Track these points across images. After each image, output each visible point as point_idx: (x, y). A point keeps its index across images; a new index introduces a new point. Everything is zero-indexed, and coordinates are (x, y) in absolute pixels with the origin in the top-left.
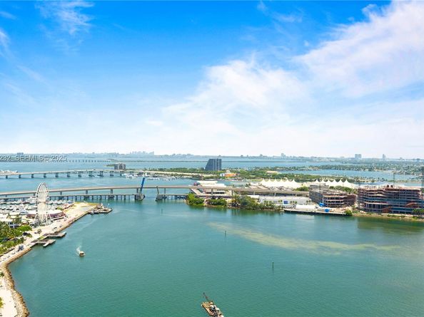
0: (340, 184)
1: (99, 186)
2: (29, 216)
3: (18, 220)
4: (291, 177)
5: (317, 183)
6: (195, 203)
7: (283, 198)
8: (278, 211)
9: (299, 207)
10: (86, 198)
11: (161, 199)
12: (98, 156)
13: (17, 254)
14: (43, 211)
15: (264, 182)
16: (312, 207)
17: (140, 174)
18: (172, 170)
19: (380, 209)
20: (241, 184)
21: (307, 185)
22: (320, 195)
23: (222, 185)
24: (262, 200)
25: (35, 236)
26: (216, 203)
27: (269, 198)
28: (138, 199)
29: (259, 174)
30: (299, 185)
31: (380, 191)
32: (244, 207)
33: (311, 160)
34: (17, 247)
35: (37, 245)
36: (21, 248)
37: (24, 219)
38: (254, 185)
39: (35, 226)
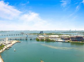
0: (67, 36)
1: (18, 37)
2: (4, 43)
3: (2, 44)
4: (57, 35)
5: (62, 36)
6: (38, 40)
7: (56, 39)
8: (55, 41)
9: (59, 41)
10: (16, 40)
11: (31, 40)
12: (18, 31)
13: (2, 51)
14: (7, 42)
15: (52, 36)
16: (61, 40)
17: (27, 34)
18: (33, 34)
20: (47, 36)
21: (60, 36)
22: (63, 38)
23: (43, 36)
24: (51, 39)
25: (5, 47)
26: (42, 40)
27: (53, 39)
28: (26, 40)
29: (51, 34)
30: (59, 36)
31: (75, 37)
32: (48, 41)
33: (61, 31)
34: (2, 50)
35: (6, 49)
36: (3, 50)
37: (3, 44)
38: (50, 36)
39: (6, 45)
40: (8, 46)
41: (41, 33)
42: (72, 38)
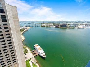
1: (31, 25)
2: (23, 28)
6: (42, 27)
8: (51, 27)
10: (29, 26)
11: (38, 26)
14: (25, 28)
19: (62, 27)
20: (47, 24)
24: (49, 26)
25: (24, 30)
26: (44, 26)
28: (35, 26)
29: (49, 23)
32: (47, 27)
35: (25, 31)
36: (23, 32)
38: (48, 24)
40: (26, 30)
41: (43, 22)
42: (60, 25)
